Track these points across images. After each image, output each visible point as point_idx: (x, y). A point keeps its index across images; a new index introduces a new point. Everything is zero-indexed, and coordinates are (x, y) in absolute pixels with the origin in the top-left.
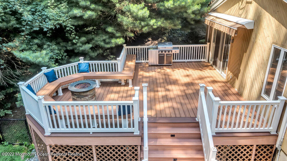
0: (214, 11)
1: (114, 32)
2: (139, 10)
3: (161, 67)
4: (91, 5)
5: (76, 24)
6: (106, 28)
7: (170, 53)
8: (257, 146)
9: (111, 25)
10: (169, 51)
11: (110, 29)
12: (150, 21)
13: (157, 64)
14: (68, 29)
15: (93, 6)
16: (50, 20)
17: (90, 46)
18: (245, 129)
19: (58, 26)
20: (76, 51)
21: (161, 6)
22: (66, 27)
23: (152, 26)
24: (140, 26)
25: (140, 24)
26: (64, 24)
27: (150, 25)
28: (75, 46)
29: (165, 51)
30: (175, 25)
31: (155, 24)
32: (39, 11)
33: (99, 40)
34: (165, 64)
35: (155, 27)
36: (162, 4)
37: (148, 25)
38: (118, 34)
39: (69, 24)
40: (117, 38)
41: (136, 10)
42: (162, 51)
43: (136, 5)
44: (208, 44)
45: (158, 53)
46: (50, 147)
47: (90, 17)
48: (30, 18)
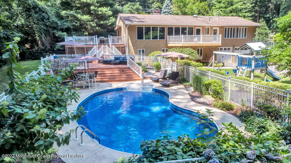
4: (78, 22)
8: (121, 47)
10: (103, 39)
16: (65, 25)
18: (118, 43)
19: (68, 27)
25: (93, 28)
27: (96, 29)
39: (71, 27)
42: (101, 39)
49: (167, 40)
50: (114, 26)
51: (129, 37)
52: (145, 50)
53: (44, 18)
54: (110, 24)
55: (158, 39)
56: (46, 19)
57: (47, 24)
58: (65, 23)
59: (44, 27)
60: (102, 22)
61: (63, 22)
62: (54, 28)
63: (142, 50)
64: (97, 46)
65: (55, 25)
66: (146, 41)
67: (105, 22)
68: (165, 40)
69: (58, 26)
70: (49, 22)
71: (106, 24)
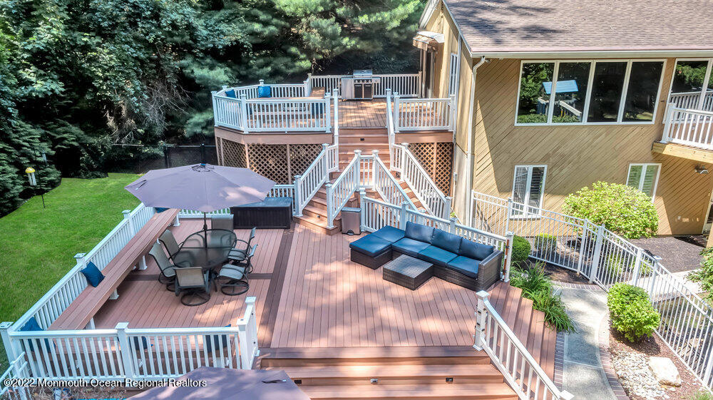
0: (425, 29)
1: (299, 53)
2: (328, 26)
3: (358, 102)
4: (272, 19)
5: (254, 41)
6: (288, 48)
7: (370, 82)
8: (438, 143)
9: (293, 45)
10: (367, 81)
11: (294, 50)
12: (342, 39)
13: (354, 98)
14: (245, 46)
15: (275, 21)
16: (225, 36)
17: (269, 69)
18: (426, 128)
19: (234, 43)
20: (250, 76)
21: (355, 21)
22: (243, 44)
23: (345, 47)
24: (331, 46)
25: (331, 43)
26: (242, 41)
27: (342, 45)
28: (250, 70)
29: (363, 81)
30: (374, 47)
31: (349, 44)
32: (211, 26)
33: (281, 62)
34: (363, 98)
35: (349, 47)
36: (356, 19)
37: (340, 45)
38: (303, 56)
39: (248, 42)
40: (301, 60)
41: (325, 26)
42: (359, 81)
43: (326, 20)
44: (420, 73)
45: (353, 83)
46: (248, 145)
47: (271, 32)
48: (205, 32)
49: (661, 126)
50: (412, 27)
51: (479, 112)
52: (549, 170)
53: (139, 15)
54: (396, 23)
55: (620, 121)
56: (145, 18)
57: (151, 40)
58: (223, 27)
59: (140, 49)
60: (366, 16)
61: (219, 22)
62: (183, 50)
63: (535, 169)
64: (336, 144)
65: (183, 36)
66: (556, 130)
67: (377, 17)
68: (653, 123)
69: (195, 41)
70: (159, 27)
71: (382, 24)
